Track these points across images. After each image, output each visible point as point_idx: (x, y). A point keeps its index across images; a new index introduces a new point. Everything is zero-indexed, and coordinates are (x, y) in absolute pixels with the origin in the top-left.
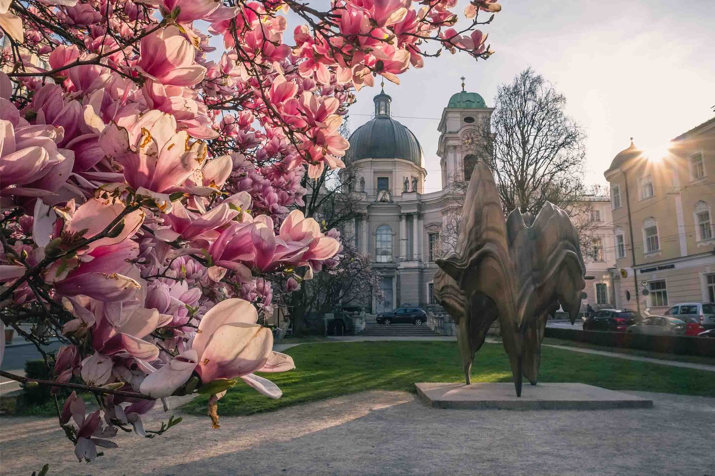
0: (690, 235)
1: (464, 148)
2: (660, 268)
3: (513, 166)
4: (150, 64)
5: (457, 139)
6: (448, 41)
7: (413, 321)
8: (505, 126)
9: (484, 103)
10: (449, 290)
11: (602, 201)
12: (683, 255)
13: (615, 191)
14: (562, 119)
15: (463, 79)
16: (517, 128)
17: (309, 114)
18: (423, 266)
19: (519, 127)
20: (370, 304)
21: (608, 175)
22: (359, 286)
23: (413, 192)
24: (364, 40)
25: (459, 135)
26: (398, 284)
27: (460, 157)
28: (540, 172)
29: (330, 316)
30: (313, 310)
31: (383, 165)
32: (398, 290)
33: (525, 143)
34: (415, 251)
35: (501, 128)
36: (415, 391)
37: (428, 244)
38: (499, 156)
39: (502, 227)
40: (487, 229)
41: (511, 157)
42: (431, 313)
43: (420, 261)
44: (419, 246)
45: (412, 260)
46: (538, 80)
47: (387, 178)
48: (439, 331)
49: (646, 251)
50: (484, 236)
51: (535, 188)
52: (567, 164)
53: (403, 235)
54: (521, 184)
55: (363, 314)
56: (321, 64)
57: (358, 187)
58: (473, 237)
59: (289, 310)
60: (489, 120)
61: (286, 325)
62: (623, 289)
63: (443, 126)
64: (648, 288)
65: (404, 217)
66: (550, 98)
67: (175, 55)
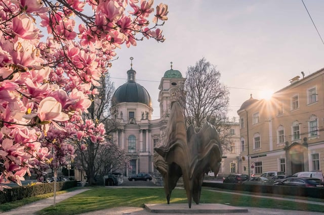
0: (274, 141)
1: (171, 98)
2: (260, 156)
3: (194, 106)
4: (16, 29)
5: (168, 93)
6: (145, 33)
7: (145, 180)
8: (191, 87)
9: (181, 76)
10: (160, 162)
11: (236, 125)
12: (271, 150)
13: (242, 120)
14: (218, 84)
15: (171, 63)
16: (196, 88)
17: (83, 61)
18: (151, 154)
19: (198, 88)
20: (126, 172)
21: (239, 112)
22: (120, 163)
23: (146, 119)
24: (105, 28)
25: (169, 91)
26: (139, 163)
27: (169, 102)
28: (207, 110)
29: (106, 177)
30: (98, 174)
31: (132, 106)
32: (139, 165)
33: (200, 95)
34: (147, 147)
35: (189, 88)
36: (144, 207)
37: (153, 144)
38: (187, 102)
39: (185, 132)
40: (178, 134)
41: (193, 103)
42: (154, 176)
43: (149, 152)
44: (149, 145)
45: (145, 152)
46: (208, 64)
47: (134, 112)
48: (157, 184)
49: (254, 148)
50: (177, 137)
51: (204, 118)
52: (219, 106)
53: (141, 140)
54: (197, 116)
55: (122, 176)
56: (91, 42)
57: (119, 116)
58: (171, 137)
59: (87, 174)
60: (184, 83)
61: (85, 181)
62: (243, 166)
63: (161, 87)
64: (254, 165)
65: (142, 131)
66: (213, 74)
67: (26, 26)
